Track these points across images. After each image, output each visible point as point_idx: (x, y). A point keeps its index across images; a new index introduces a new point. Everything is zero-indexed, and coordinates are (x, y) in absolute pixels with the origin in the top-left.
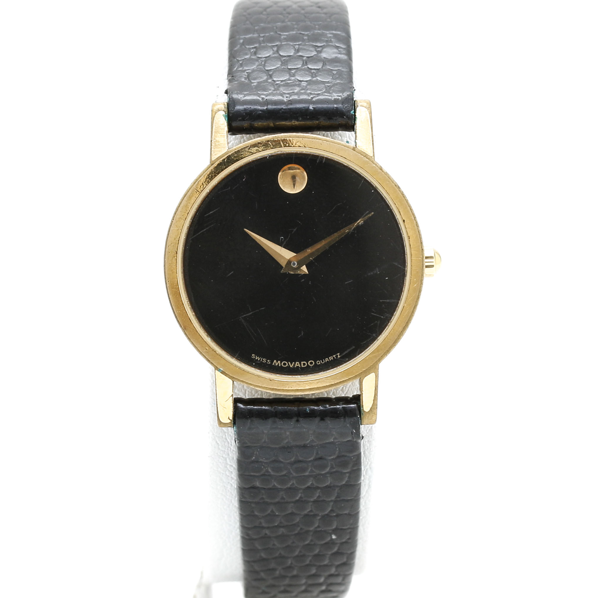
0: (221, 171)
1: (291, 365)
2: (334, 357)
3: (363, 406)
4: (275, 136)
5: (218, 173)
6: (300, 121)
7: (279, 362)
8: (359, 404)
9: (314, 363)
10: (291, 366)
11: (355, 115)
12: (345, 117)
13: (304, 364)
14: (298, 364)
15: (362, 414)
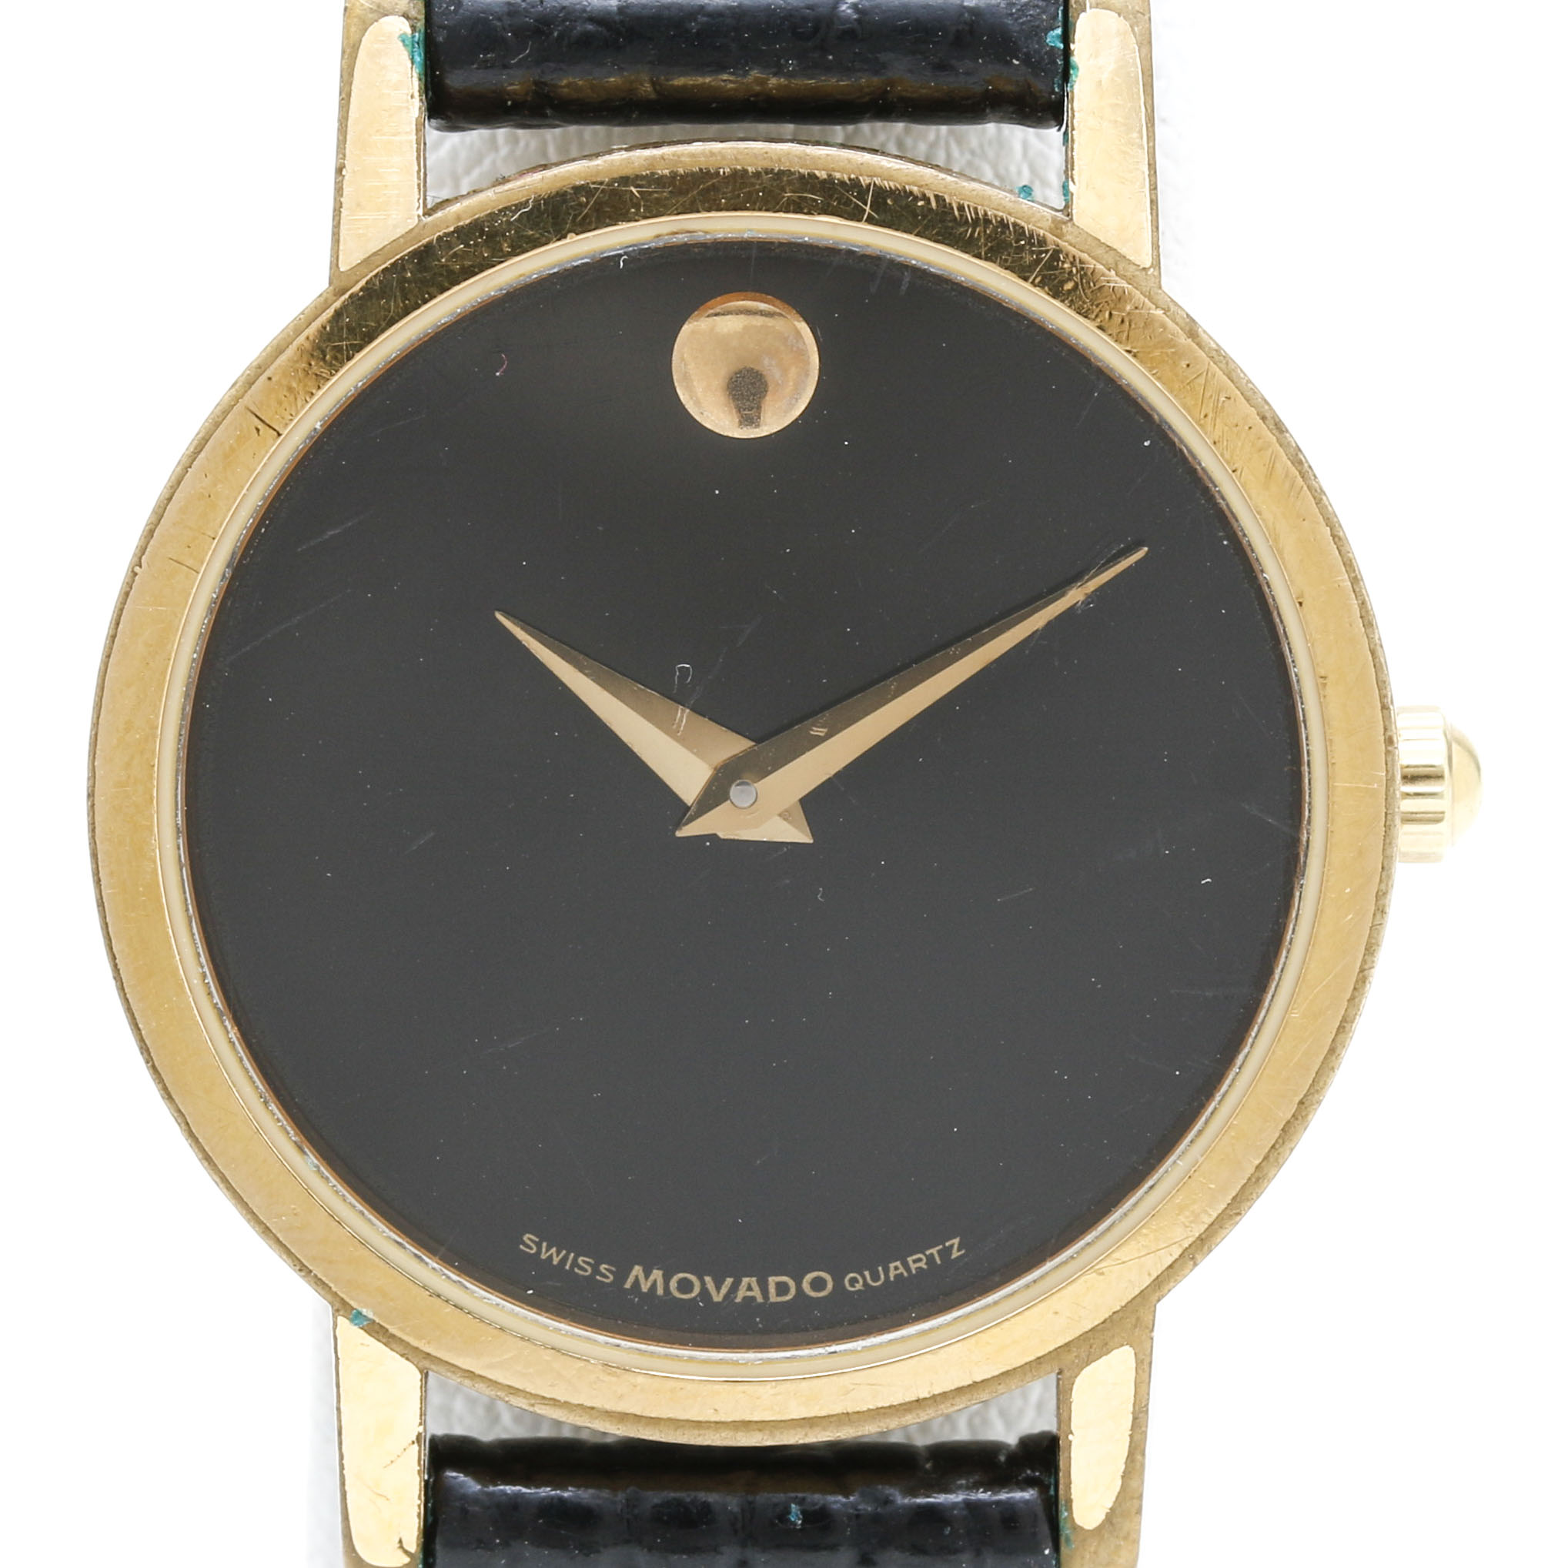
0: (383, 324)
1: (718, 1289)
2: (931, 1258)
3: (1069, 1502)
4: (662, 158)
5: (370, 337)
6: (790, 75)
7: (657, 1274)
8: (1052, 1492)
9: (830, 1286)
10: (717, 1298)
11: (1067, 53)
12: (1016, 62)
13: (782, 1289)
14: (750, 1288)
15: (1063, 1540)
